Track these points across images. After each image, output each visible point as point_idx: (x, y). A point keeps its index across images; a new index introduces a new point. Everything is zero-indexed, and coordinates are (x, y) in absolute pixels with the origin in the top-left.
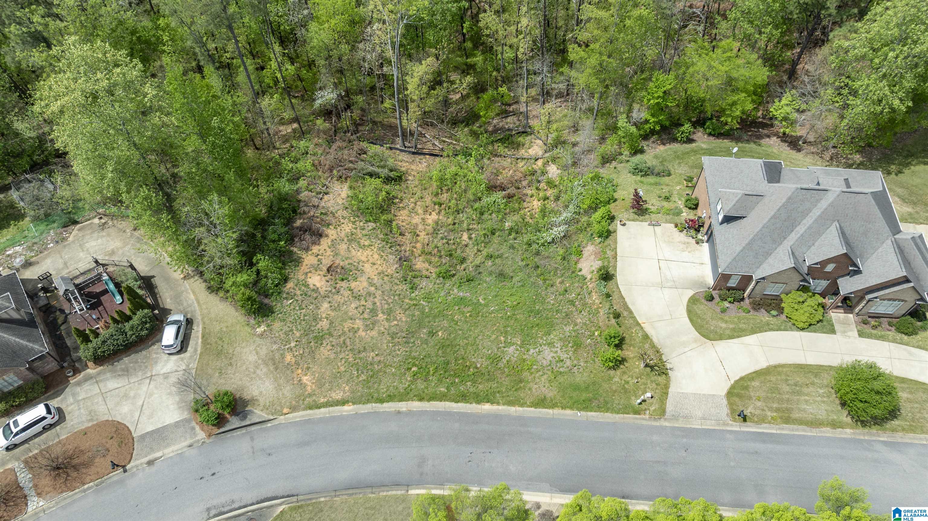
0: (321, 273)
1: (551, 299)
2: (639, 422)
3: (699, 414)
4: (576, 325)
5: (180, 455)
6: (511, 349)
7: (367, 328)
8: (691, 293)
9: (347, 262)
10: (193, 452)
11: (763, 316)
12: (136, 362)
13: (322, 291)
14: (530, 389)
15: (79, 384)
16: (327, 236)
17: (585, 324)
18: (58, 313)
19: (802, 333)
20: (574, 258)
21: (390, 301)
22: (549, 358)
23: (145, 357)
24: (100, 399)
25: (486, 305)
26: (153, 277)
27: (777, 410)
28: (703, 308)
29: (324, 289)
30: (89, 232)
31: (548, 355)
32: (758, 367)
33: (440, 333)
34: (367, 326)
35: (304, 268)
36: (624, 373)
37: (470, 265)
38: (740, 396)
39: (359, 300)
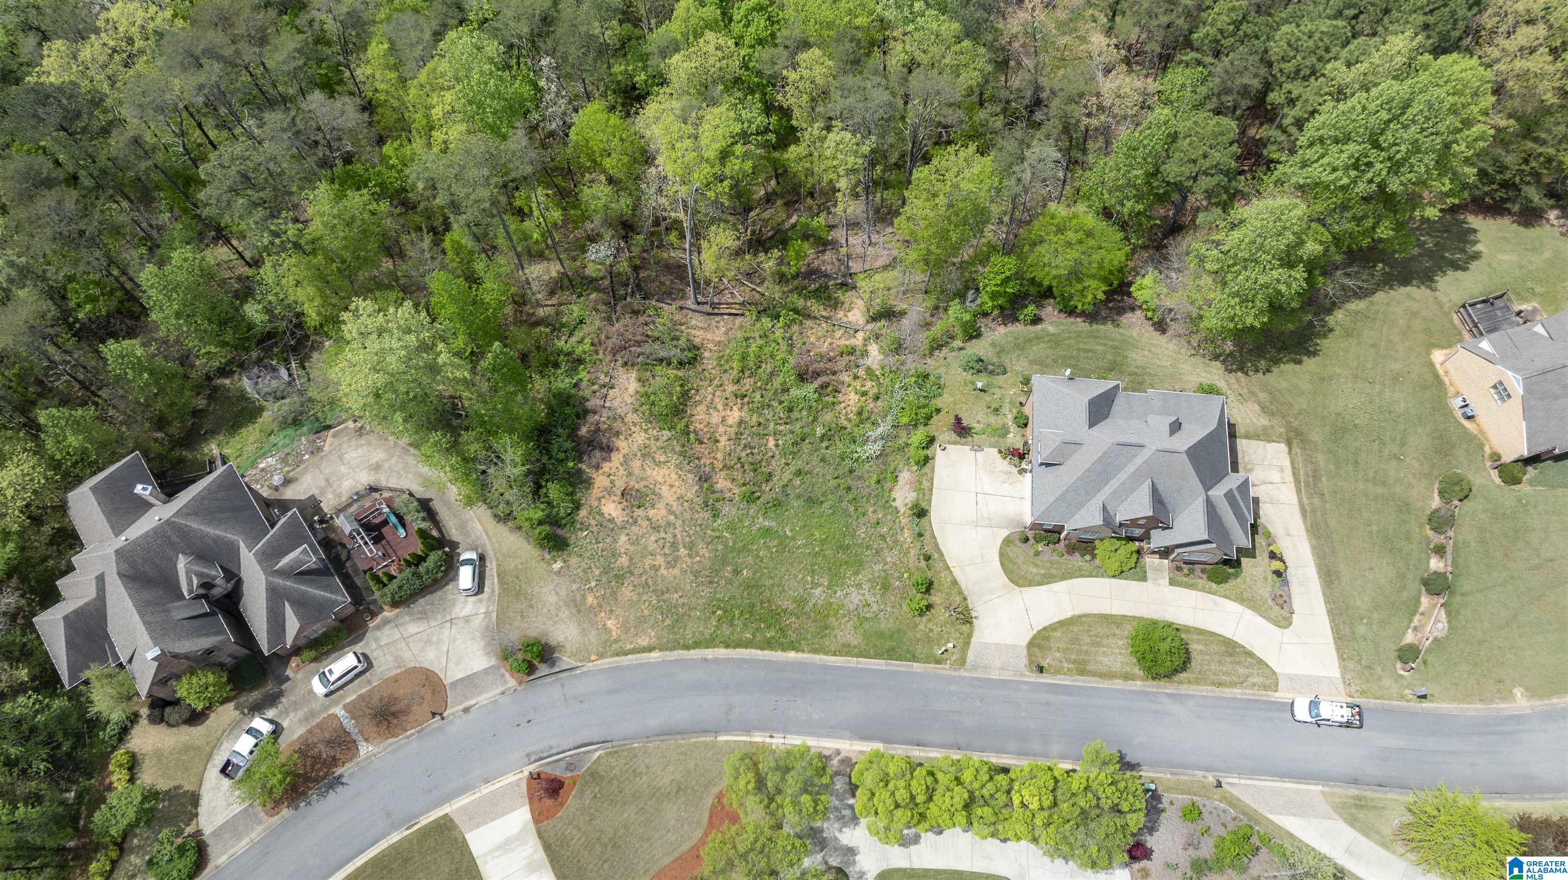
0: (615, 499)
1: (861, 532)
2: (939, 672)
3: (998, 664)
4: (886, 564)
5: (494, 702)
6: (818, 591)
7: (670, 565)
8: (1005, 533)
9: (642, 484)
10: (507, 699)
11: (1077, 560)
12: (433, 604)
13: (619, 521)
14: (835, 636)
15: (378, 628)
16: (618, 450)
17: (895, 564)
18: (339, 548)
19: (1113, 580)
20: (887, 485)
21: (691, 532)
22: (856, 601)
23: (441, 599)
24: (404, 644)
25: (793, 538)
26: (431, 500)
27: (1075, 662)
28: (1019, 551)
29: (621, 519)
30: (346, 439)
31: (855, 598)
32: (1062, 618)
33: (745, 572)
34: (668, 563)
35: (596, 491)
36: (930, 620)
37: (777, 482)
38: (1040, 647)
39: (658, 531)
